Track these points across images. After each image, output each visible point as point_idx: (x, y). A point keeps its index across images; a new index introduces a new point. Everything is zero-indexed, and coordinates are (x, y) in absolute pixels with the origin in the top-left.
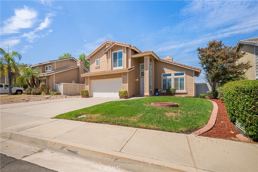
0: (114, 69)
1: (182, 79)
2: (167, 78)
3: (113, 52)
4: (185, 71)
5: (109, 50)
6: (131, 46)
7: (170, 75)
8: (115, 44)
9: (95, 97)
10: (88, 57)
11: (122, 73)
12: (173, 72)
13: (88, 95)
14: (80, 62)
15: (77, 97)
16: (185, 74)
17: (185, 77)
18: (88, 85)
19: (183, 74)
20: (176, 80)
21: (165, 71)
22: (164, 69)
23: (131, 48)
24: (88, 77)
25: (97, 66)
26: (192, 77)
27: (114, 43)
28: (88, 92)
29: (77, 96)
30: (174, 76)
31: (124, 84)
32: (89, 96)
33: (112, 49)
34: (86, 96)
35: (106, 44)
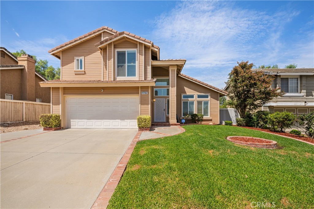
0: (119, 78)
1: (206, 103)
2: (188, 100)
3: (117, 50)
4: (210, 94)
5: (108, 44)
6: (153, 46)
7: (192, 96)
8: (125, 35)
9: (76, 127)
10: (57, 49)
11: (139, 87)
12: (196, 94)
13: (60, 125)
14: (26, 59)
15: (27, 129)
16: (209, 97)
17: (210, 101)
18: (59, 104)
19: (207, 97)
20: (199, 103)
21: (186, 91)
22: (184, 88)
23: (153, 48)
24: (58, 88)
25: (80, 70)
26: (217, 101)
27: (123, 33)
28: (61, 119)
29: (24, 127)
30: (197, 99)
31: (142, 106)
32: (62, 126)
33: (115, 43)
34: (56, 126)
35: (101, 33)
